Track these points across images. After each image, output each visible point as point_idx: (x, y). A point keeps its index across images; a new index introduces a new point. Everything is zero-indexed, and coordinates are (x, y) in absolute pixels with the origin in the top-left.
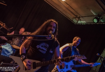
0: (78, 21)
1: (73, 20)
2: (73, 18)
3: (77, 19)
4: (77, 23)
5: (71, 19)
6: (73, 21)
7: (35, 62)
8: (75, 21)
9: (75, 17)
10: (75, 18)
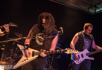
0: (95, 10)
1: (89, 10)
2: (88, 9)
3: (93, 8)
4: (95, 12)
5: (87, 10)
6: (89, 12)
7: (34, 52)
8: (92, 11)
9: (90, 6)
10: (91, 8)
